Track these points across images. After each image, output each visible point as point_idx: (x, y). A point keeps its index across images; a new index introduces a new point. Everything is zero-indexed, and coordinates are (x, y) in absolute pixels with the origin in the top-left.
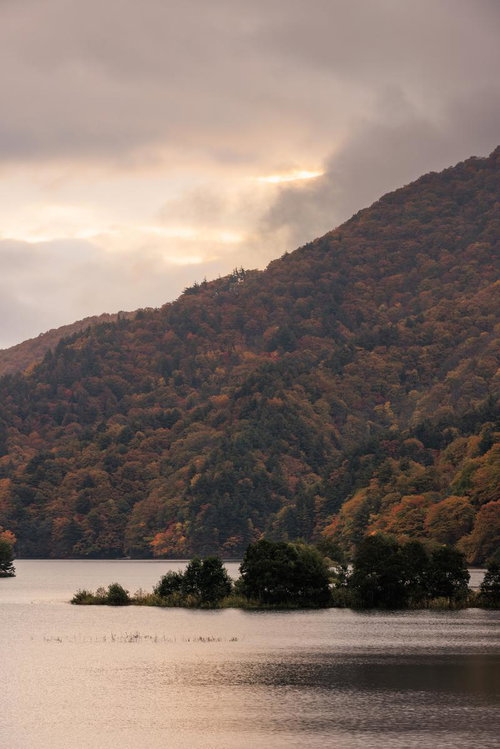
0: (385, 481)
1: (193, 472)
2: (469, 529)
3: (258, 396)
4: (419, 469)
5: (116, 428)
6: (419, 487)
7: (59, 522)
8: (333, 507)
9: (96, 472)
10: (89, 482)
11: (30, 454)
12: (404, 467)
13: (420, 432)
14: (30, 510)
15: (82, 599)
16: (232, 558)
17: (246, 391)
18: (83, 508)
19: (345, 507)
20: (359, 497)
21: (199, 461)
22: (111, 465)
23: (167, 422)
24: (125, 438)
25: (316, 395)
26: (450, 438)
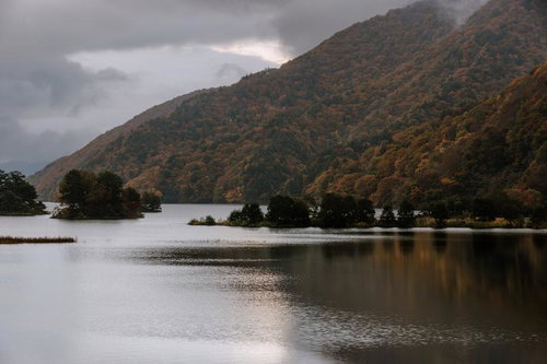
0: (335, 167)
1: (245, 163)
2: (375, 190)
3: (276, 128)
4: (351, 162)
5: (209, 143)
6: (352, 170)
7: (182, 186)
8: (311, 180)
9: (199, 163)
10: (197, 168)
11: (168, 155)
12: (345, 161)
13: (352, 144)
14: (169, 181)
15: (193, 223)
16: (264, 204)
17: (271, 125)
18: (194, 180)
19: (317, 180)
20: (324, 175)
21: (248, 158)
22: (207, 160)
23: (234, 139)
24: (214, 147)
25: (303, 128)
26: (366, 147)
